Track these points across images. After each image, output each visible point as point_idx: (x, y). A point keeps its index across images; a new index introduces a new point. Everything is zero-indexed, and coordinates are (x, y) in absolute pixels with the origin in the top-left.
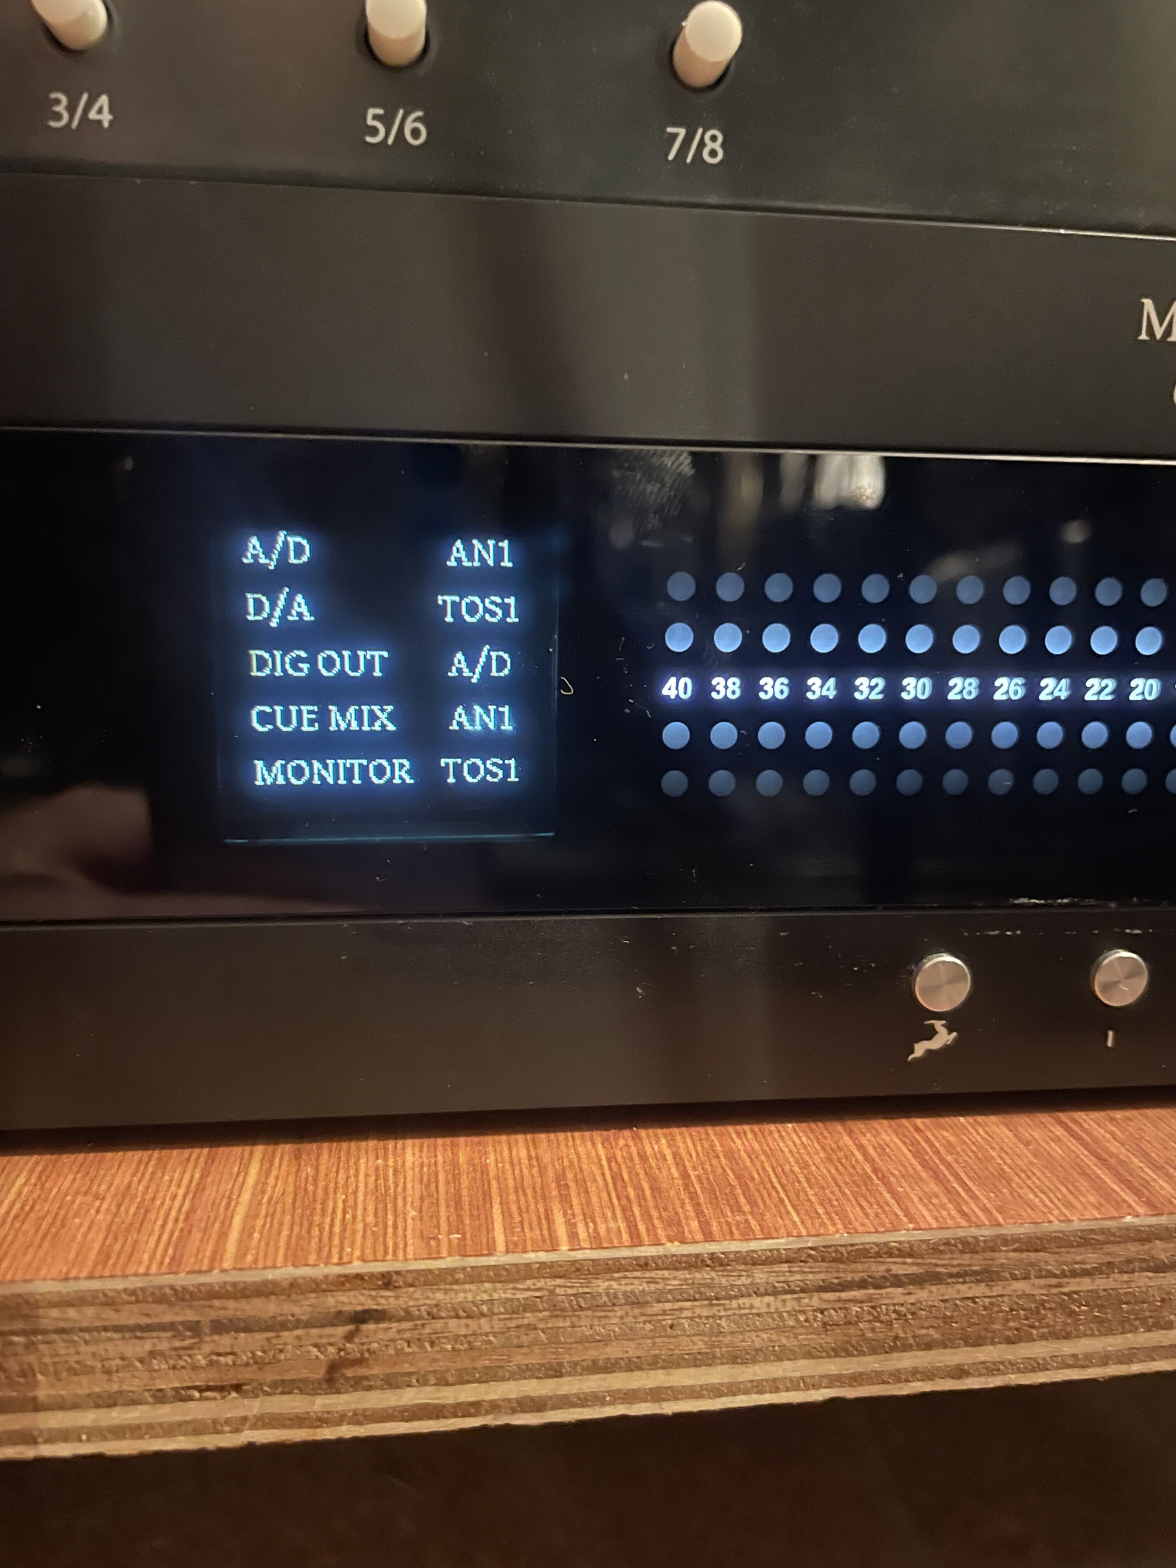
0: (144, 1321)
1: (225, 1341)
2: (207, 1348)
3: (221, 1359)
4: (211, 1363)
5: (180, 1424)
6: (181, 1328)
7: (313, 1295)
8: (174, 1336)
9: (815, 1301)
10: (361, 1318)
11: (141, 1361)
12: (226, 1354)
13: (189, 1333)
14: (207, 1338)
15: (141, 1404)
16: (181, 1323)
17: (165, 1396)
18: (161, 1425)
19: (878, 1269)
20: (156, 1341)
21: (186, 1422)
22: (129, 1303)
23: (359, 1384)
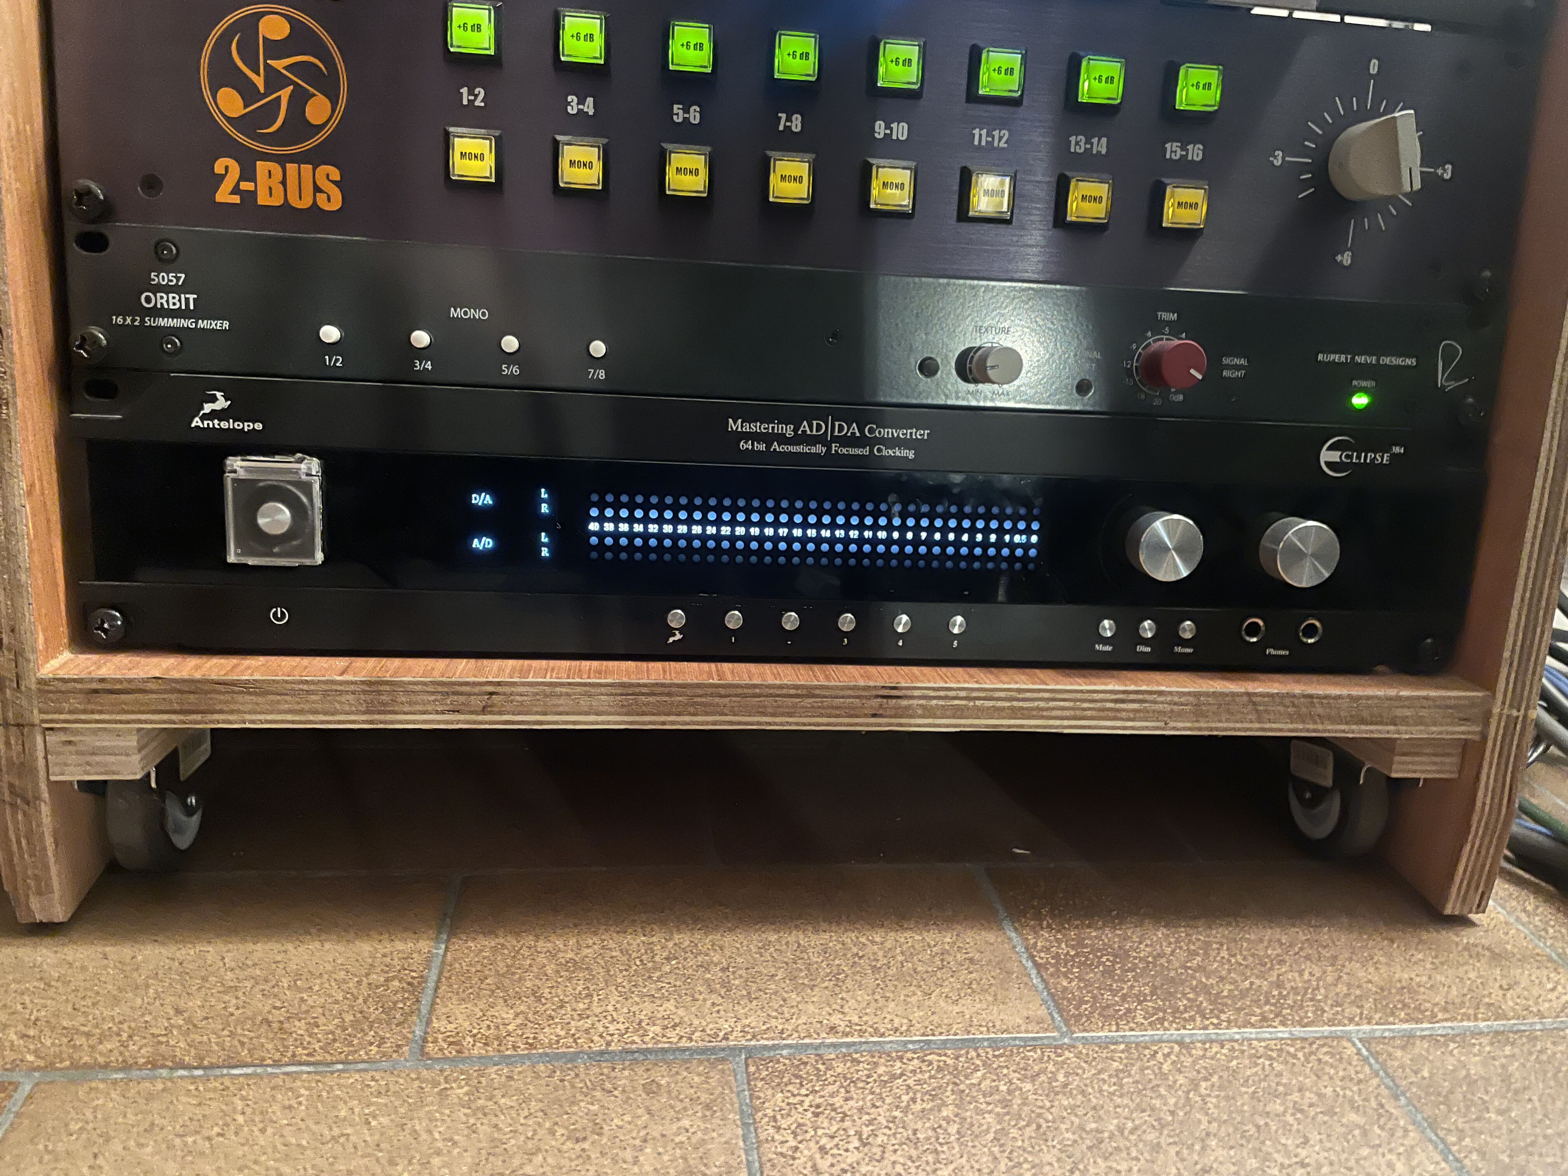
0: (434, 690)
1: (455, 698)
2: (450, 699)
4: (451, 704)
6: (444, 693)
7: (479, 686)
8: (442, 695)
9: (619, 698)
10: (491, 694)
11: (433, 701)
12: (455, 701)
13: (446, 695)
14: (451, 696)
15: (432, 714)
17: (439, 712)
18: (437, 720)
19: (637, 690)
20: (437, 696)
21: (444, 720)
22: (431, 685)
23: (491, 713)
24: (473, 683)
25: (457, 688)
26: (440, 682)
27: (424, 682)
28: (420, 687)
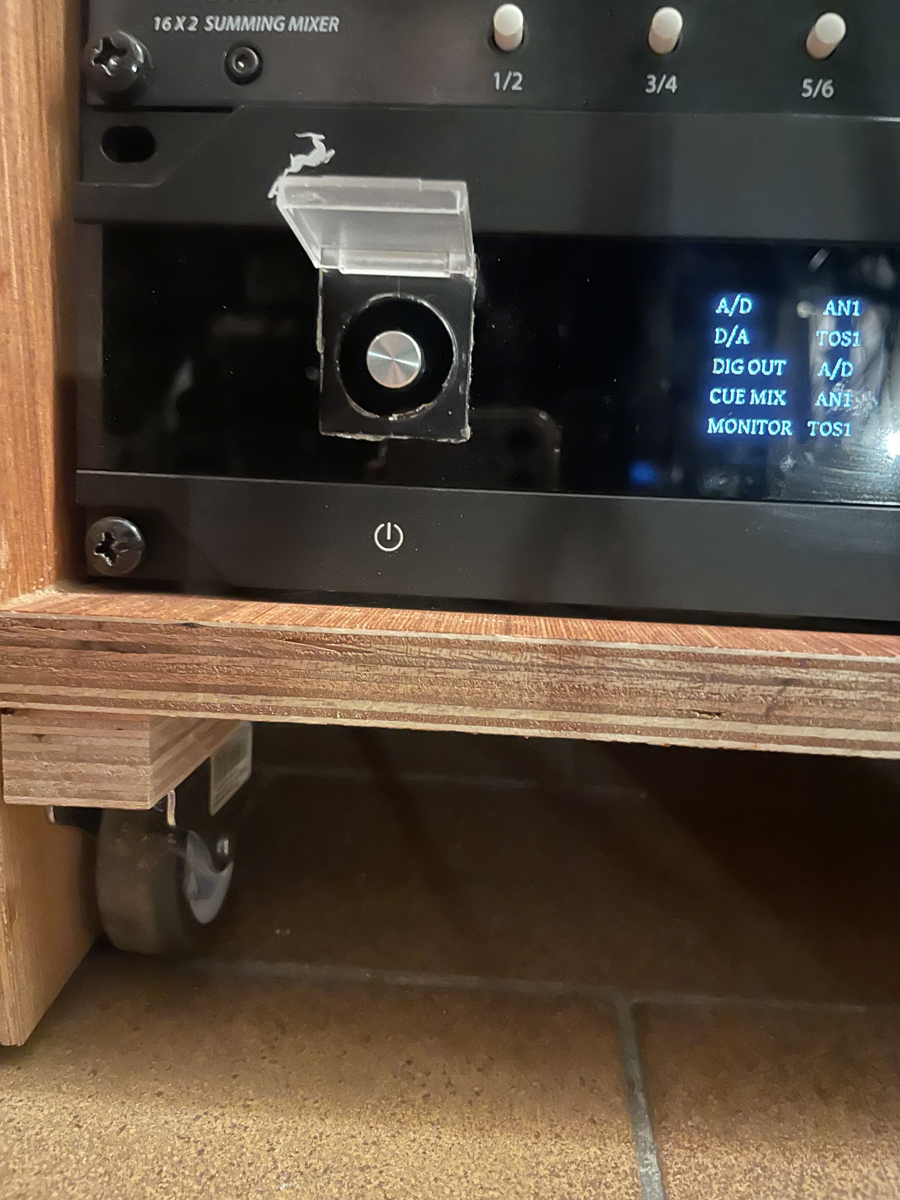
0: (678, 670)
1: (716, 686)
2: (706, 689)
3: (714, 696)
4: (708, 698)
5: (687, 731)
6: (695, 676)
7: (764, 667)
8: (691, 680)
10: (787, 682)
11: (673, 692)
12: (716, 694)
13: (698, 680)
14: (707, 684)
15: (669, 716)
16: (696, 674)
17: (682, 713)
18: (678, 730)
20: (682, 682)
21: (690, 730)
22: (672, 659)
23: (782, 720)
24: (753, 659)
25: (722, 669)
26: (691, 655)
27: (660, 654)
28: (652, 662)
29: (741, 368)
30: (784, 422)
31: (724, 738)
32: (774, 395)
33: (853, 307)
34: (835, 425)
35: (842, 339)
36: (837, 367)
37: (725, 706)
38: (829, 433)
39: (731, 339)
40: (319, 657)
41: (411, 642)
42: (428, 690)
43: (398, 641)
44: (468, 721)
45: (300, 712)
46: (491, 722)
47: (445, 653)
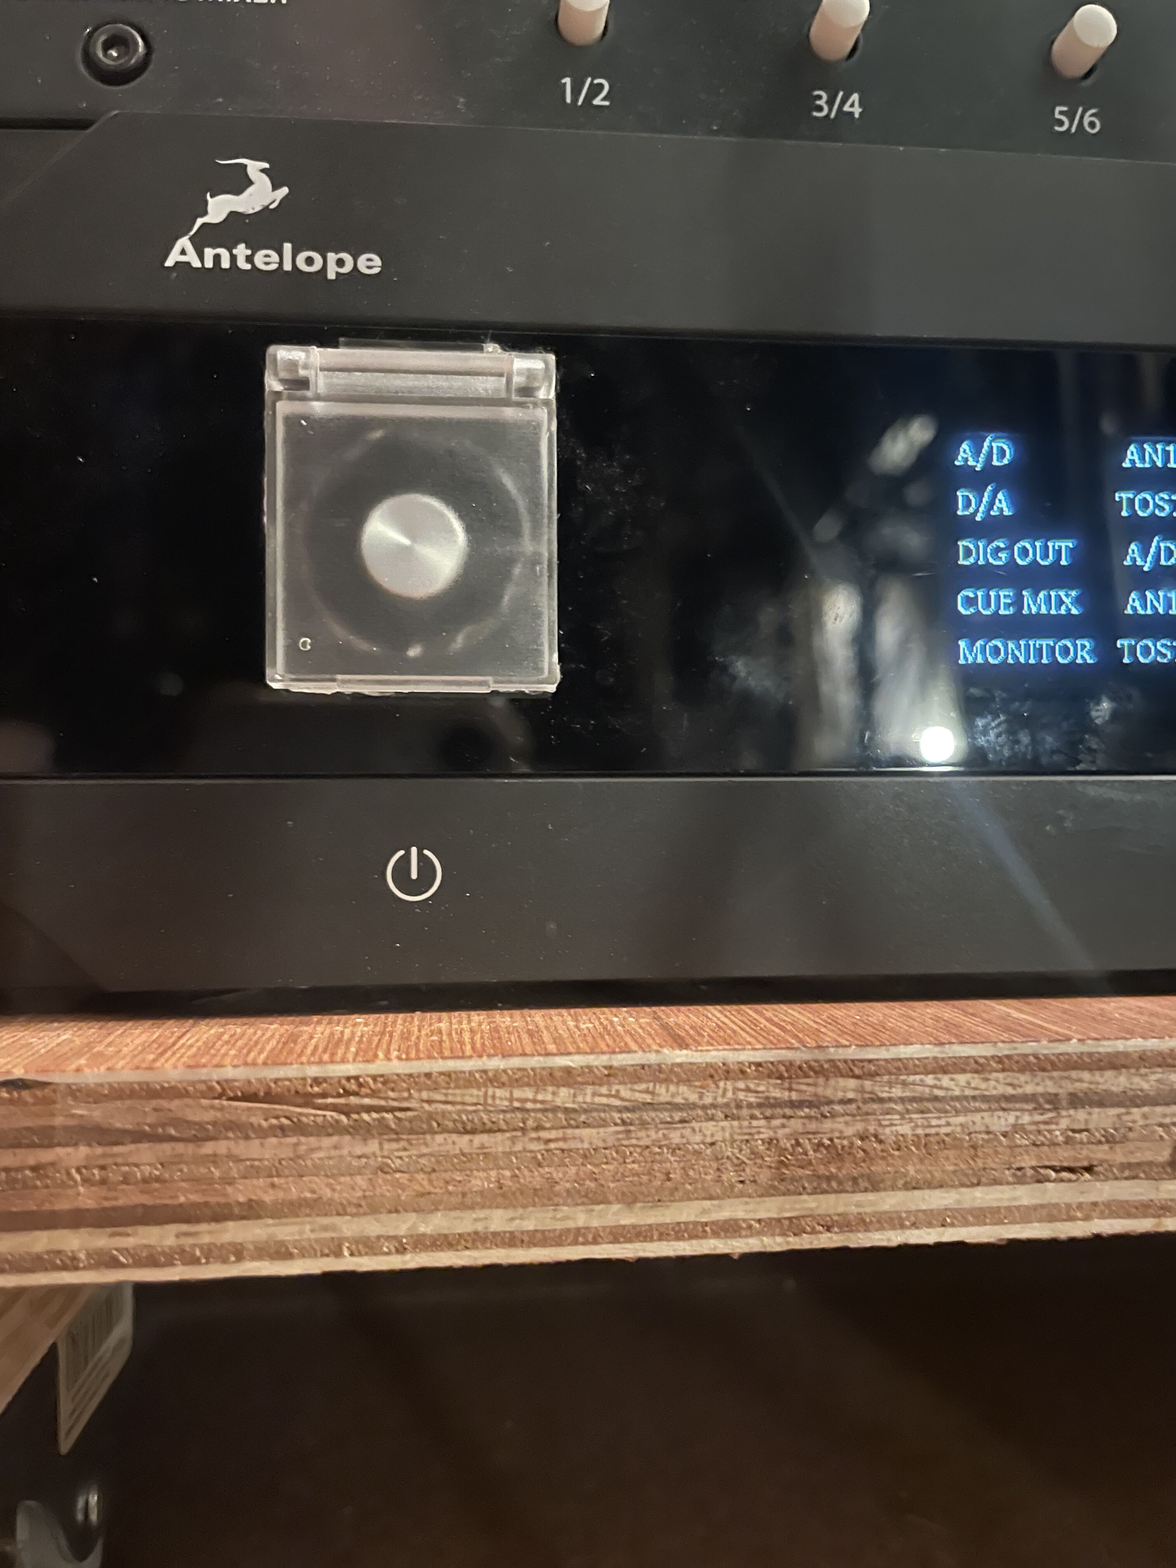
0: (1010, 1091)
1: (1081, 1115)
2: (1064, 1123)
3: (1077, 1135)
4: (1068, 1141)
5: (1035, 1208)
6: (1041, 1100)
8: (1035, 1109)
11: (1005, 1135)
12: (1080, 1131)
13: (1047, 1106)
14: (1064, 1113)
15: (1001, 1184)
16: (1042, 1095)
17: (1024, 1175)
18: (1018, 1208)
20: (1018, 1114)
21: (1042, 1206)
22: (997, 1071)
24: (1141, 1058)
25: (1086, 1080)
26: (1031, 1058)
27: (976, 1062)
28: (962, 1078)
29: (1003, 555)
30: (1078, 642)
31: (1102, 1216)
32: (1059, 597)
33: (1167, 454)
34: (1159, 644)
35: (1155, 504)
36: (1153, 550)
37: (1101, 1153)
38: (1150, 658)
39: (982, 509)
40: (300, 1129)
41: (493, 1079)
42: (534, 1178)
43: (467, 1080)
44: (618, 1235)
45: (263, 1252)
46: (664, 1233)
47: (564, 1096)
